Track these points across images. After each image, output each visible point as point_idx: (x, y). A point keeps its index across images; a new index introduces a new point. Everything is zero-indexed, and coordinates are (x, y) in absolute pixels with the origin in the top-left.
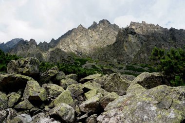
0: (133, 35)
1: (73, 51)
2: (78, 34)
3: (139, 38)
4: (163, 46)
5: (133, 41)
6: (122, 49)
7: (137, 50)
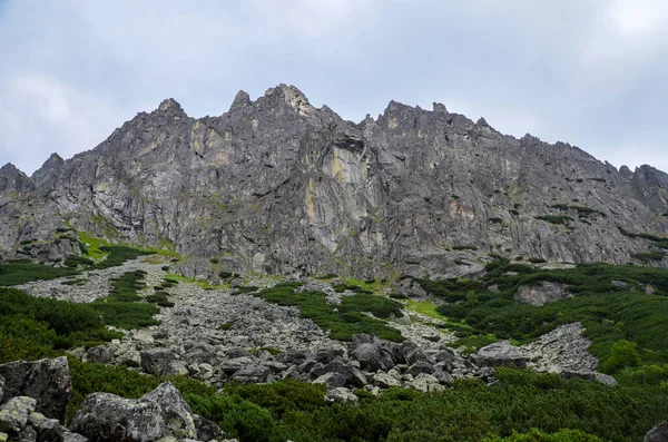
0: (352, 150)
1: (107, 212)
2: (147, 136)
3: (380, 166)
4: (454, 205)
5: (347, 177)
6: (297, 212)
7: (356, 216)
